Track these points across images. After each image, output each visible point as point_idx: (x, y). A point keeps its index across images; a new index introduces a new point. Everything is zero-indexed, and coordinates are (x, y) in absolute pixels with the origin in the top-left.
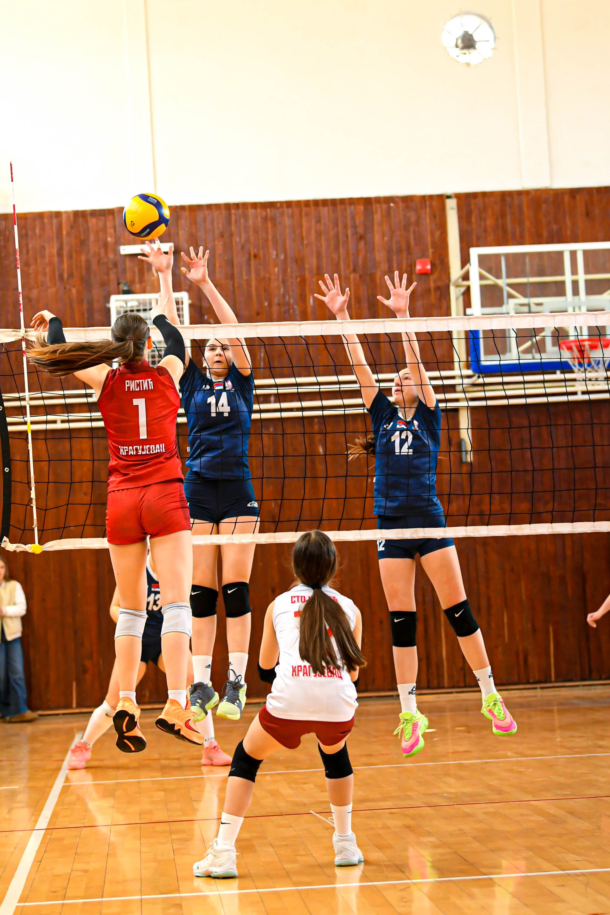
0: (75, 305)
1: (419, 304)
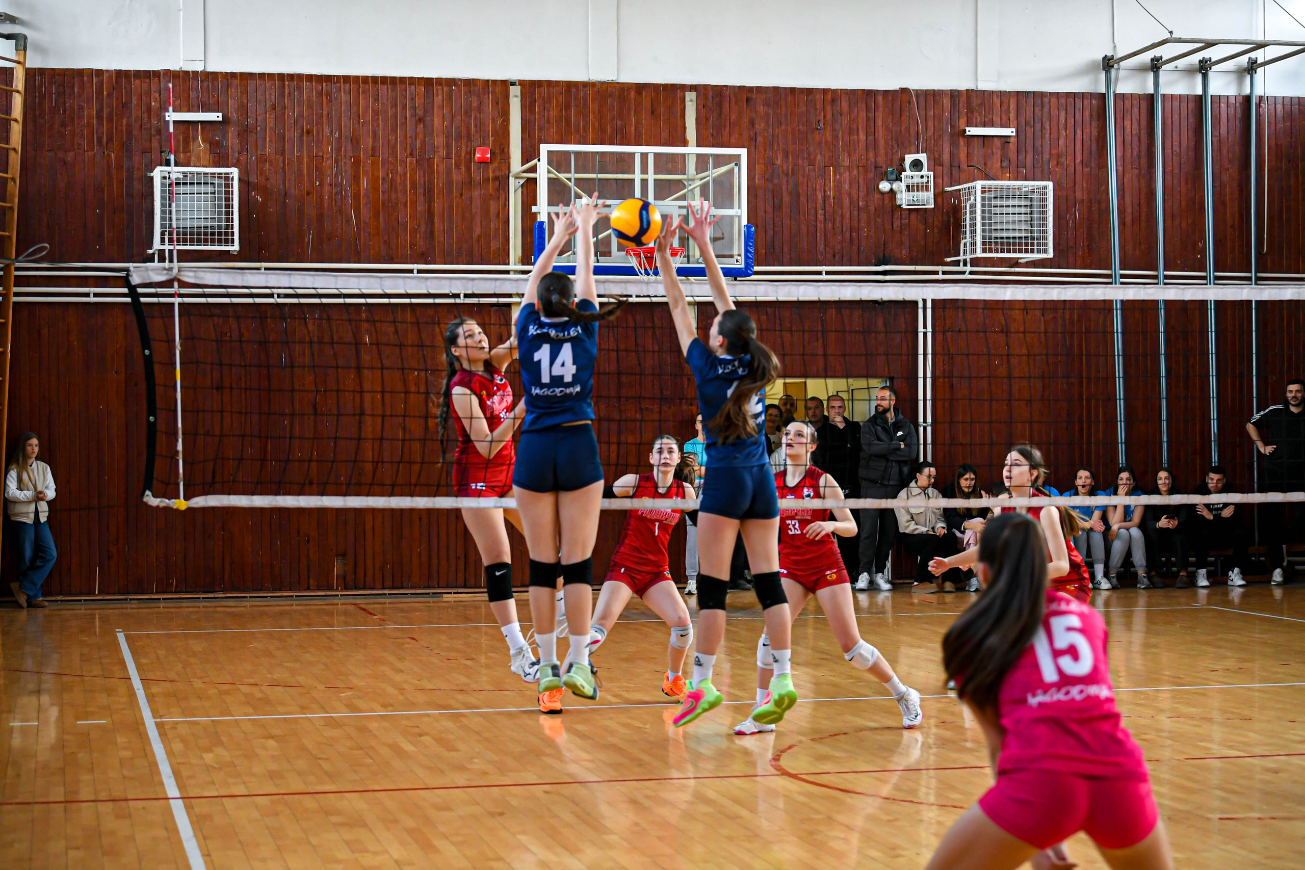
0: (114, 172)
1: (476, 193)
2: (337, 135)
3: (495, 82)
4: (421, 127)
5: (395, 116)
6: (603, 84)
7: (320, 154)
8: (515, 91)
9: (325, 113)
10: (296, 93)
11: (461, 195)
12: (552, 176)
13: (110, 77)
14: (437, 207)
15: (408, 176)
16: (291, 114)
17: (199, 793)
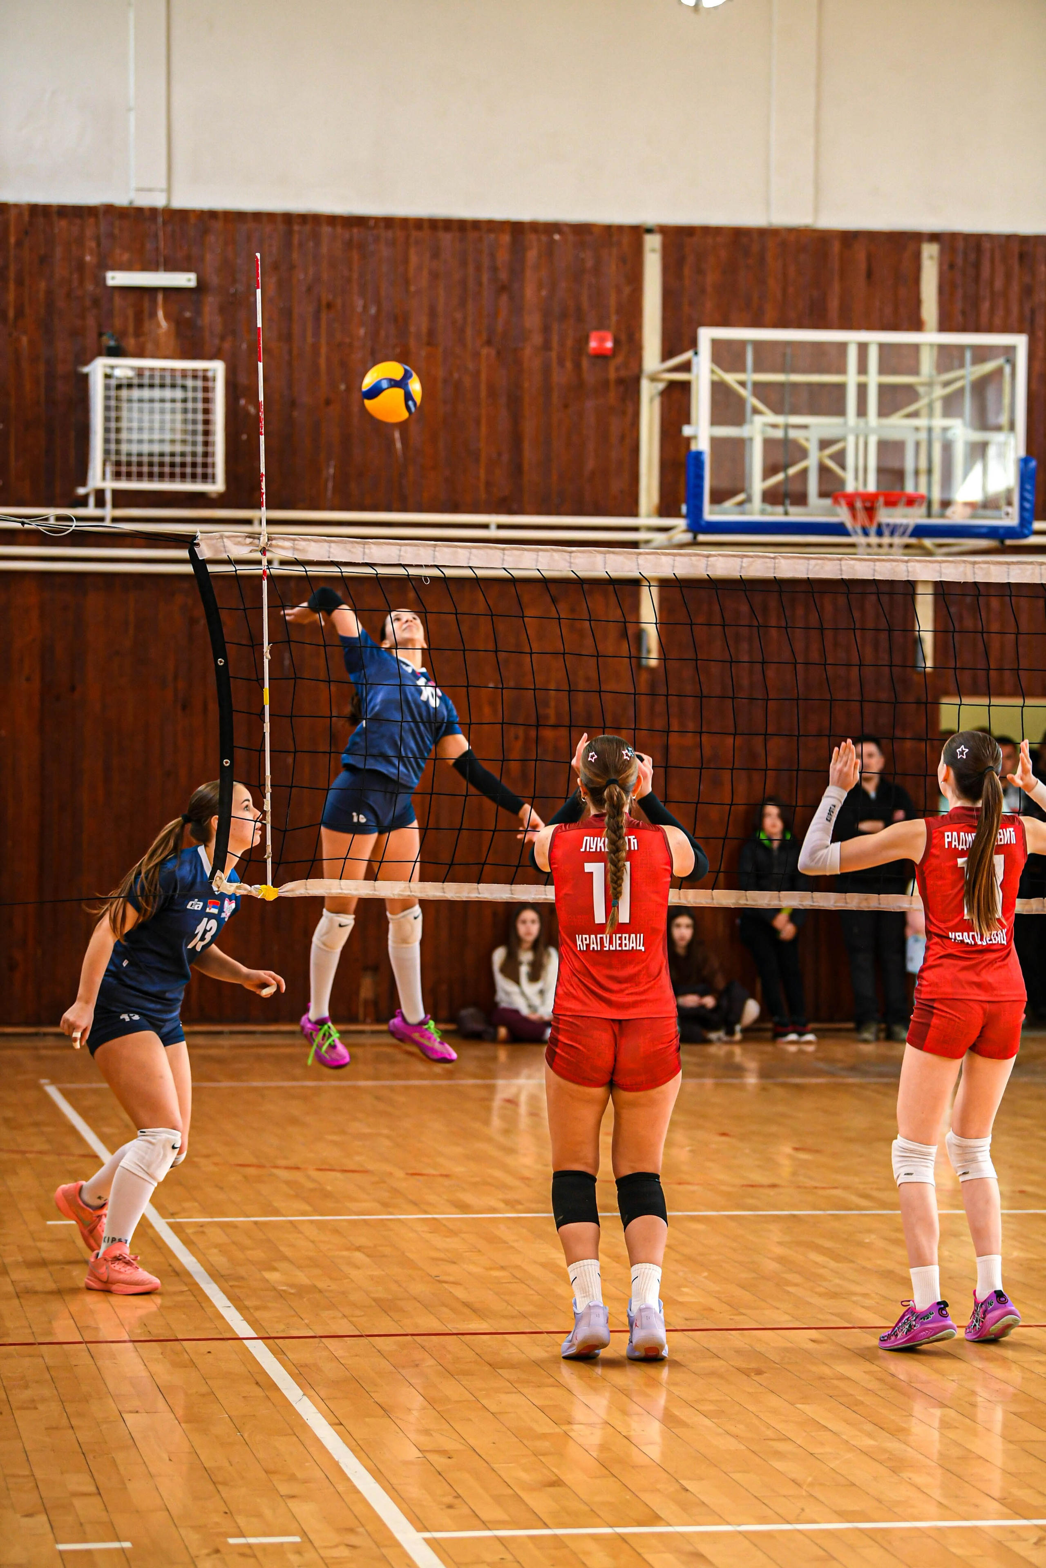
0: (26, 364)
1: (590, 404)
2: (373, 310)
3: (620, 228)
4: (504, 299)
5: (464, 282)
6: (791, 231)
7: (347, 340)
8: (653, 243)
9: (355, 276)
10: (311, 244)
11: (566, 406)
12: (716, 378)
13: (20, 215)
14: (529, 427)
15: (483, 377)
16: (302, 276)
17: (283, 1331)
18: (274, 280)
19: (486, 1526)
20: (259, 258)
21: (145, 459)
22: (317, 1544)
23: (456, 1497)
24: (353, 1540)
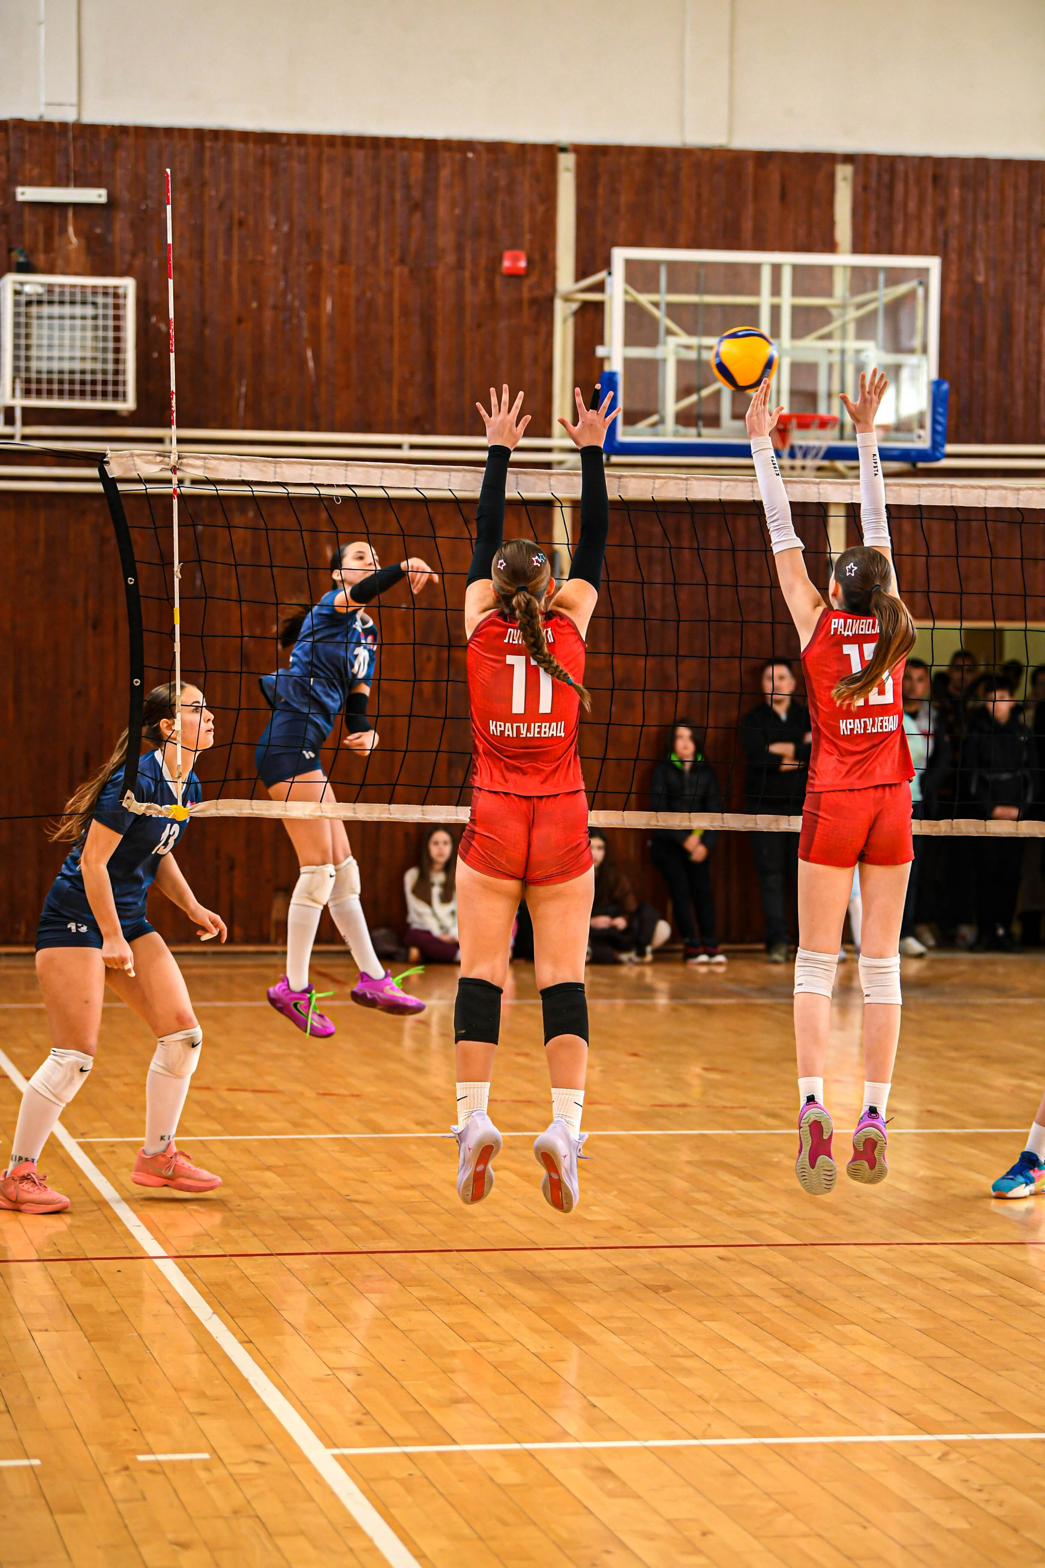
1: (503, 324)
2: (285, 228)
3: (534, 147)
4: (417, 217)
5: (377, 199)
6: (705, 150)
7: (260, 258)
8: (567, 163)
9: (267, 193)
10: (222, 160)
11: (479, 326)
12: (629, 298)
14: (442, 345)
15: (396, 295)
16: (213, 193)
17: (193, 1250)
18: (185, 196)
19: (395, 1442)
20: (169, 173)
21: (56, 377)
22: (225, 1461)
23: (365, 1414)
24: (262, 1456)
